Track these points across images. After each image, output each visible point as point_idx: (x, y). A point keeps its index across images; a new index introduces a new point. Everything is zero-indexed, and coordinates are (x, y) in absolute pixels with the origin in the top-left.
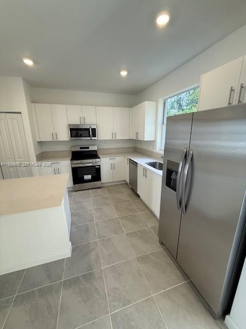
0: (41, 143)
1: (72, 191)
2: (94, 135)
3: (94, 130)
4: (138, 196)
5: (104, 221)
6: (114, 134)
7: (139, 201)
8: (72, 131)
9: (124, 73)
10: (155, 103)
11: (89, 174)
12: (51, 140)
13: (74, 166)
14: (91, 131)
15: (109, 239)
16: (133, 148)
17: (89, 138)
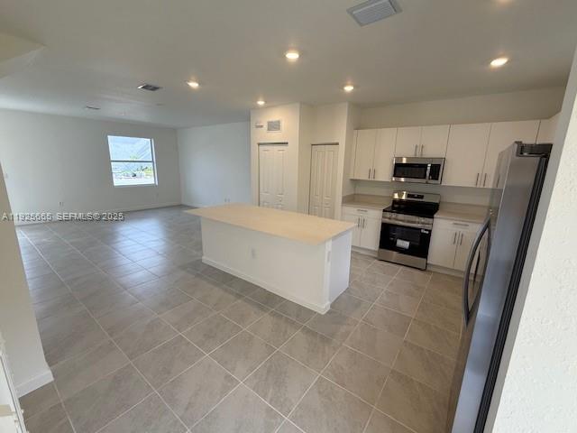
0: (355, 182)
1: (375, 258)
2: (435, 176)
3: (436, 168)
8: (399, 169)
9: (499, 62)
11: (408, 240)
13: (387, 221)
14: (429, 168)
17: (424, 181)
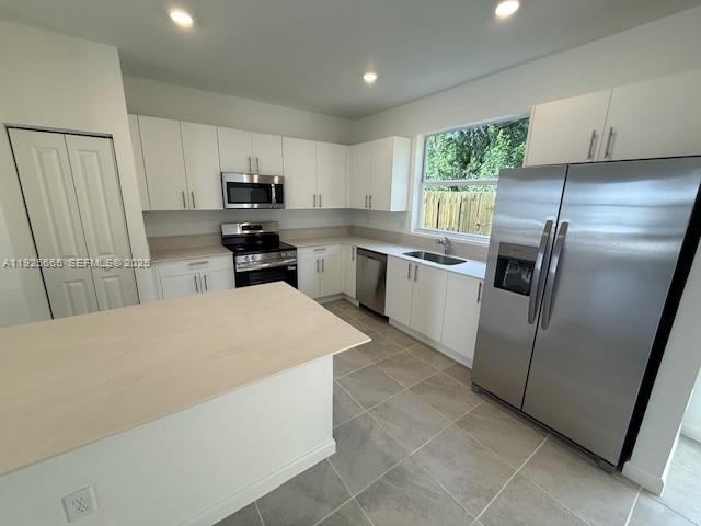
2: (280, 198)
3: (280, 188)
4: (386, 319)
5: (351, 376)
6: (317, 198)
7: (389, 329)
8: (232, 190)
9: (370, 78)
10: (408, 140)
12: (179, 207)
13: (238, 269)
14: (273, 189)
15: (386, 405)
16: (345, 227)
17: (269, 205)
